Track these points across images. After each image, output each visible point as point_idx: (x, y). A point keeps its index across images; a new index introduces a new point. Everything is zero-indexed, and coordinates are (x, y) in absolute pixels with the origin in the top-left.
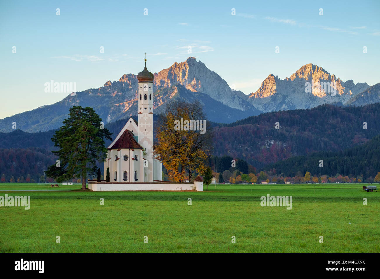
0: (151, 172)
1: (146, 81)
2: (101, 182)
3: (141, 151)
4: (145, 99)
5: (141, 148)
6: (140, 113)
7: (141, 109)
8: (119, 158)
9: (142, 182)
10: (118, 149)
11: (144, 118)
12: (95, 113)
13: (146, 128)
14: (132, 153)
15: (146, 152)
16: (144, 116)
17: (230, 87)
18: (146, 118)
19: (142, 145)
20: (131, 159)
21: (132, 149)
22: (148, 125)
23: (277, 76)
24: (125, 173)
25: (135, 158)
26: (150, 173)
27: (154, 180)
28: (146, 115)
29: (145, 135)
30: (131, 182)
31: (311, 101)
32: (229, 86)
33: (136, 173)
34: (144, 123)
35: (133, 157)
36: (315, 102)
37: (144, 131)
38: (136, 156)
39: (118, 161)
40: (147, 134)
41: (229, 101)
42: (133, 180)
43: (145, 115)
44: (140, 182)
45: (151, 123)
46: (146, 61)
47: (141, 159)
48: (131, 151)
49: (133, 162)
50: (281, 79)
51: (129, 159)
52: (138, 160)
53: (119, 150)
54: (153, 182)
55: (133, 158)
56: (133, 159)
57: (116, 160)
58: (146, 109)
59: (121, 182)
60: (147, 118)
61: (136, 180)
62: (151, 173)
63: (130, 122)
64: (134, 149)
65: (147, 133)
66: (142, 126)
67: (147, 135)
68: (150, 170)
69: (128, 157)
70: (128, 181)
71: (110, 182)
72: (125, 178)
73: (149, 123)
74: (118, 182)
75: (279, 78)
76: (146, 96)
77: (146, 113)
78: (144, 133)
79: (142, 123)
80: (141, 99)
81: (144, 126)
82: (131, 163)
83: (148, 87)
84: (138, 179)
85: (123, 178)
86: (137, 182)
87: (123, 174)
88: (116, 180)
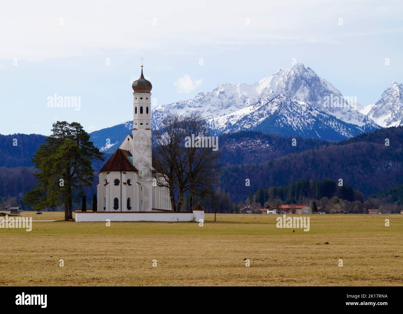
0: (149, 199)
1: (141, 91)
2: (87, 211)
3: (136, 174)
4: (141, 112)
5: (136, 171)
6: (135, 129)
7: (136, 124)
8: (109, 183)
9: (136, 211)
10: (107, 172)
11: (140, 135)
13: (142, 147)
14: (124, 178)
15: (142, 175)
16: (140, 133)
18: (141, 135)
19: (137, 167)
20: (122, 184)
21: (124, 172)
22: (144, 143)
24: (116, 200)
26: (147, 200)
27: (153, 209)
28: (143, 131)
30: (122, 211)
33: (129, 200)
34: (139, 141)
37: (140, 151)
38: (129, 181)
39: (107, 186)
40: (144, 154)
42: (125, 209)
44: (134, 211)
45: (148, 141)
46: (142, 67)
47: (135, 184)
48: (123, 174)
49: (124, 187)
51: (120, 184)
52: (131, 185)
54: (151, 211)
55: (124, 182)
56: (125, 184)
57: (105, 185)
58: (142, 124)
59: (111, 211)
60: (143, 135)
61: (129, 208)
63: (128, 139)
64: (127, 172)
66: (137, 145)
67: (143, 155)
68: (146, 197)
69: (119, 182)
70: (119, 210)
72: (116, 207)
73: (146, 141)
76: (141, 108)
77: (143, 130)
78: (139, 153)
79: (137, 141)
80: (136, 113)
81: (139, 145)
82: (123, 189)
83: (144, 98)
84: (131, 207)
85: (113, 206)
86: (131, 211)
87: (113, 201)
88: (105, 208)
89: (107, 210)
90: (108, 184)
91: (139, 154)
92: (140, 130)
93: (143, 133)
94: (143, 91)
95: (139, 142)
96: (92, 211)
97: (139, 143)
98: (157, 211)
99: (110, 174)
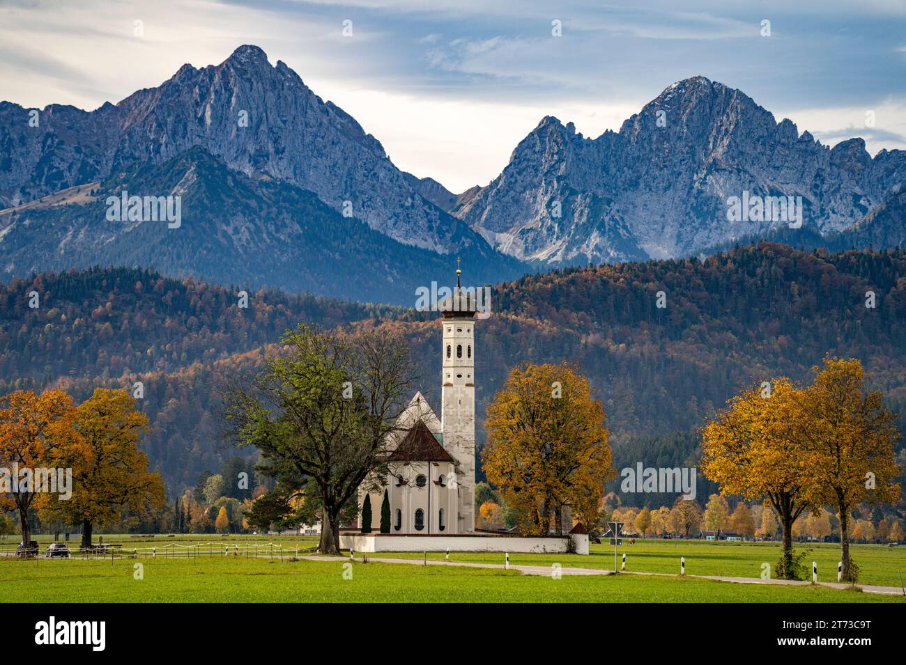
0: (470, 510)
3: (452, 466)
4: (459, 355)
5: (449, 459)
6: (447, 385)
7: (448, 376)
8: (406, 482)
9: (452, 533)
10: (404, 462)
11: (456, 395)
13: (459, 417)
14: (434, 472)
15: (461, 467)
16: (456, 392)
17: (393, 165)
18: (459, 396)
19: (451, 453)
20: (432, 484)
21: (435, 462)
22: (463, 410)
23: (571, 125)
24: (419, 513)
25: (440, 482)
26: (467, 514)
27: (476, 530)
28: (461, 388)
29: (457, 431)
30: (430, 533)
31: (697, 222)
32: (391, 159)
33: (440, 514)
34: (455, 407)
35: (437, 479)
36: (714, 224)
37: (456, 424)
38: (441, 479)
39: (404, 488)
41: (390, 219)
42: (436, 530)
43: (457, 388)
44: (448, 533)
45: (471, 408)
48: (433, 467)
49: (436, 490)
50: (585, 137)
51: (427, 483)
52: (444, 485)
53: (406, 464)
54: (473, 533)
55: (435, 480)
56: (436, 483)
57: (398, 486)
58: (459, 376)
59: (410, 533)
60: (462, 396)
61: (442, 528)
62: (471, 513)
63: (417, 401)
64: (439, 463)
65: (463, 427)
66: (452, 413)
67: (461, 431)
68: (467, 507)
69: (426, 480)
70: (425, 531)
71: (390, 532)
72: (419, 524)
73: (467, 407)
74: (403, 533)
75: (577, 133)
76: (459, 348)
77: (461, 386)
78: (455, 428)
79: (451, 407)
80: (449, 355)
81: (455, 413)
82: (433, 493)
83: (465, 330)
84: (444, 527)
85: (414, 524)
86: (444, 532)
87: (414, 515)
88: (398, 528)
89: (403, 530)
91: (455, 430)
92: (457, 386)
93: (463, 392)
94: (462, 317)
97: (454, 410)
98: (483, 534)
99: (408, 465)
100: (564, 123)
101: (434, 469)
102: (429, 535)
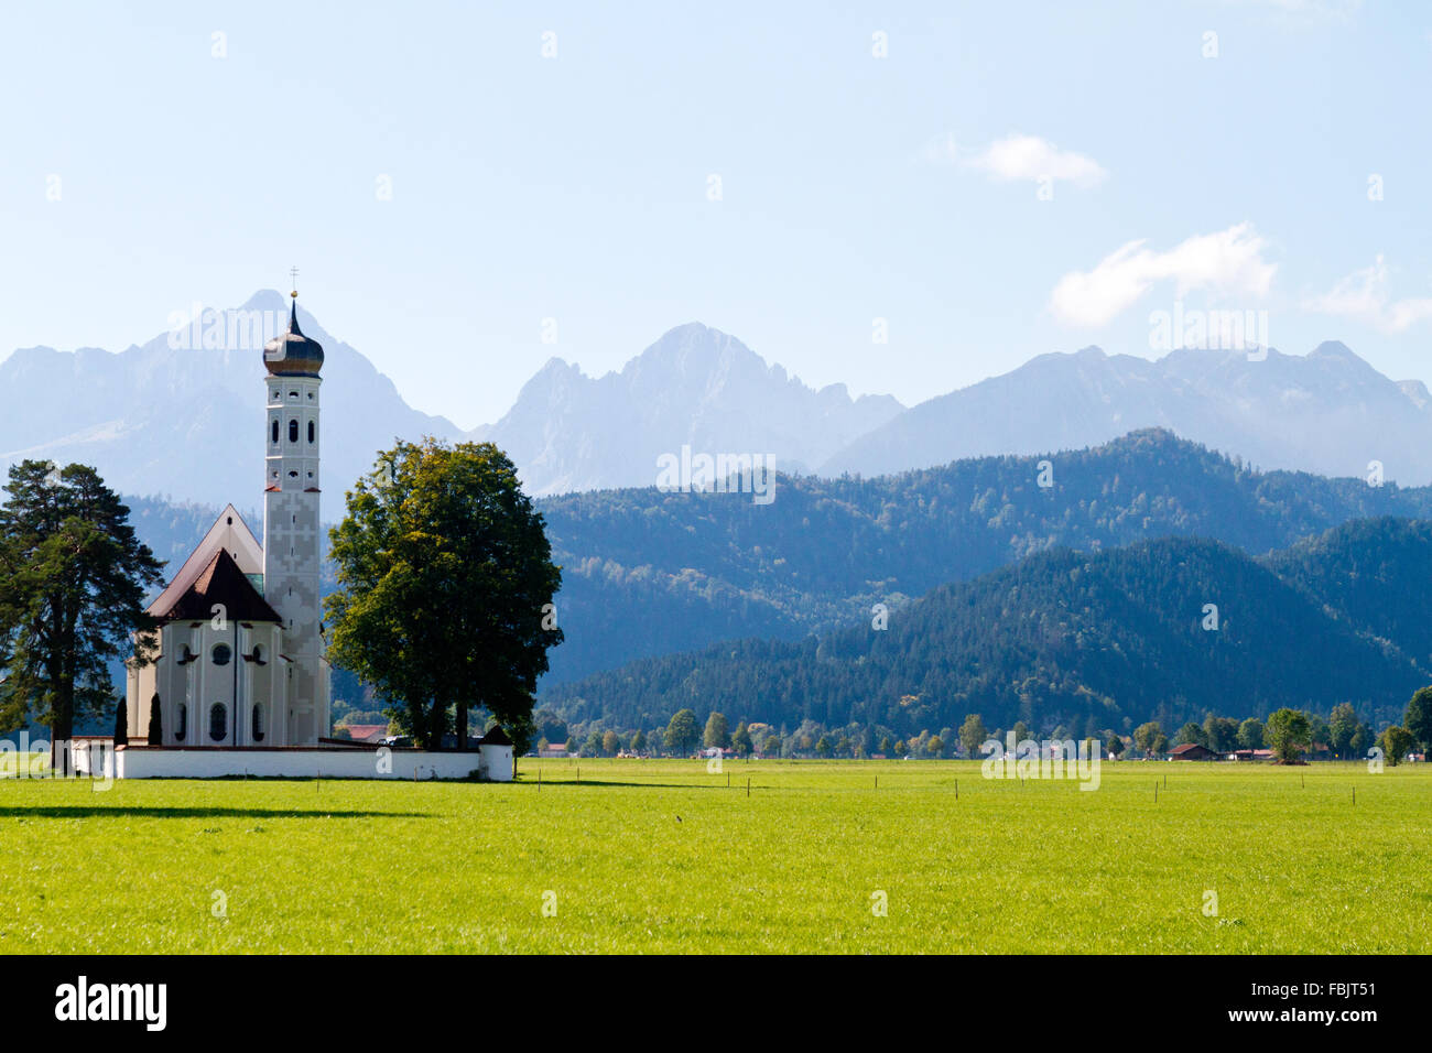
0: (311, 707)
1: (295, 371)
3: (277, 629)
4: (294, 436)
5: (277, 619)
6: (275, 489)
7: (276, 474)
8: (197, 656)
9: (276, 745)
10: (190, 622)
11: (287, 508)
12: (101, 485)
13: (292, 545)
14: (246, 640)
15: (295, 633)
16: (286, 502)
17: (405, 404)
18: (293, 508)
19: (277, 609)
20: (241, 660)
21: (245, 622)
22: (299, 533)
23: (576, 366)
24: (218, 712)
25: (255, 657)
26: (307, 712)
27: (321, 740)
28: (296, 495)
29: (288, 570)
30: (237, 744)
32: (402, 397)
33: (256, 711)
34: (286, 527)
35: (248, 651)
37: (287, 557)
38: (257, 652)
39: (191, 668)
40: (300, 568)
42: (248, 740)
43: (289, 495)
44: (271, 745)
45: (312, 528)
47: (275, 661)
48: (241, 629)
49: (249, 669)
50: (590, 377)
51: (232, 659)
52: (264, 663)
53: (197, 625)
54: (316, 744)
55: (247, 654)
56: (248, 658)
57: (182, 663)
58: (293, 473)
59: (202, 744)
60: (299, 508)
61: (258, 736)
62: (311, 711)
63: (226, 521)
64: (251, 623)
65: (299, 564)
66: (279, 538)
67: (296, 570)
68: (307, 701)
69: (230, 653)
70: (228, 741)
71: (164, 743)
72: (218, 731)
73: (307, 527)
74: (190, 744)
75: (581, 373)
76: (293, 425)
77: (296, 491)
78: (286, 563)
79: (279, 527)
80: (275, 438)
81: (286, 538)
82: (242, 676)
83: (304, 394)
84: (263, 734)
85: (208, 729)
86: (263, 744)
87: (209, 714)
88: (181, 735)
89: (190, 740)
90: (196, 661)
91: (285, 567)
92: (290, 491)
93: (299, 502)
94: (299, 371)
95: (284, 529)
96: (146, 743)
97: (285, 532)
98: (331, 746)
99: (201, 627)
100: (570, 364)
101: (245, 633)
102: (234, 748)
